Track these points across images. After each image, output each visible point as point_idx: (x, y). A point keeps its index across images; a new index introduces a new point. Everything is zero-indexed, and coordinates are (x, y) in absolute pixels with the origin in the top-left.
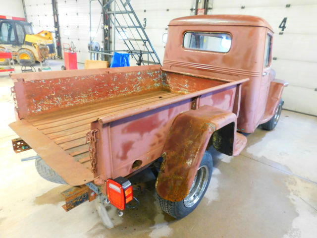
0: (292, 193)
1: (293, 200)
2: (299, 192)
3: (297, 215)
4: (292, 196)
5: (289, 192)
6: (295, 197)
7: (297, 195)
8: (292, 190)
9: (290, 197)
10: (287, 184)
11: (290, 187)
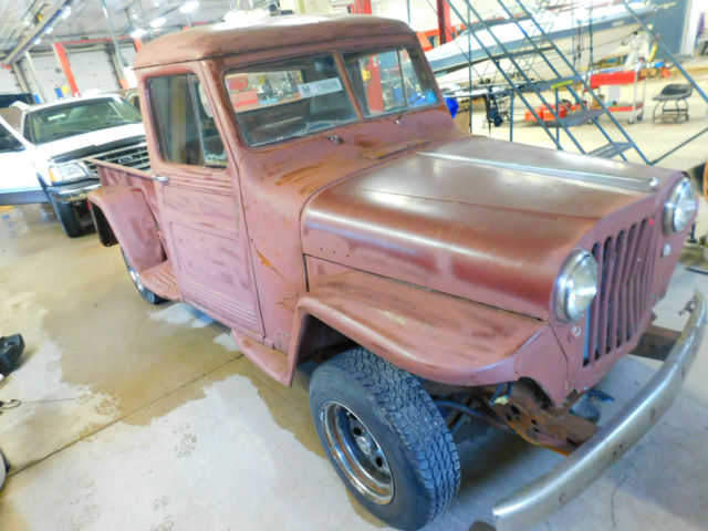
0: (90, 393)
1: (81, 389)
2: (82, 404)
3: (63, 381)
4: (86, 390)
5: (95, 392)
6: (81, 393)
7: (81, 398)
8: (93, 397)
9: (87, 388)
10: (109, 398)
11: (99, 398)
